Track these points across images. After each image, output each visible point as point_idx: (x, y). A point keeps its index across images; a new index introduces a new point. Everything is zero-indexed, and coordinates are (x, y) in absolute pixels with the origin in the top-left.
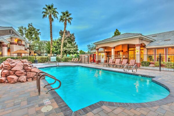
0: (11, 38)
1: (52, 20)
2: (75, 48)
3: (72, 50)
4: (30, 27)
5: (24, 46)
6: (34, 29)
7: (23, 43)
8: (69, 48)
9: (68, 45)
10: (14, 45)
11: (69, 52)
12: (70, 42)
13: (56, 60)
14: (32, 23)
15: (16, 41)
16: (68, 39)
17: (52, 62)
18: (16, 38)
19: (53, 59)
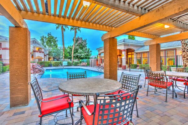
0: (34, 47)
1: (64, 30)
2: (86, 53)
3: (83, 55)
4: (49, 35)
5: (43, 52)
6: (53, 37)
7: (43, 50)
8: (81, 53)
9: (80, 51)
10: (36, 53)
11: (80, 57)
12: (82, 48)
13: (67, 64)
14: (50, 33)
15: (37, 49)
16: (80, 45)
17: (64, 66)
18: (37, 47)
19: (65, 63)
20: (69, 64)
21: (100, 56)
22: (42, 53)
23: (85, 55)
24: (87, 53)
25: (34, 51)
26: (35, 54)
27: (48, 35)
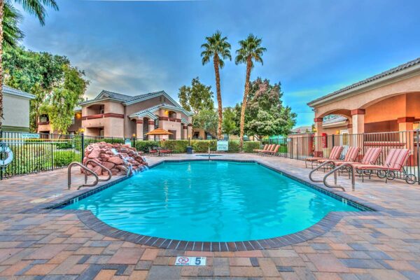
0: (160, 110)
1: (222, 63)
2: (278, 119)
3: (271, 124)
4: (195, 84)
5: (179, 121)
6: (202, 87)
7: (179, 116)
8: (264, 119)
9: (262, 113)
10: (164, 122)
11: (263, 128)
12: (266, 107)
13: (227, 147)
14: (197, 78)
15: (165, 114)
16: (261, 100)
17: (220, 152)
18: (166, 109)
19: (222, 144)
20: (233, 148)
21: (319, 126)
22: (176, 122)
23: (277, 125)
24: (281, 119)
25: (161, 119)
26: (162, 123)
27: (193, 84)
